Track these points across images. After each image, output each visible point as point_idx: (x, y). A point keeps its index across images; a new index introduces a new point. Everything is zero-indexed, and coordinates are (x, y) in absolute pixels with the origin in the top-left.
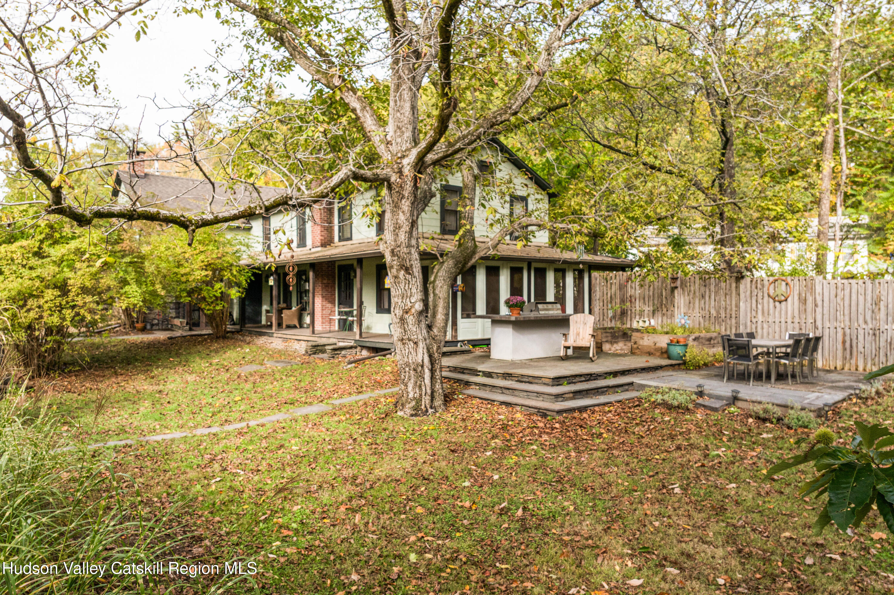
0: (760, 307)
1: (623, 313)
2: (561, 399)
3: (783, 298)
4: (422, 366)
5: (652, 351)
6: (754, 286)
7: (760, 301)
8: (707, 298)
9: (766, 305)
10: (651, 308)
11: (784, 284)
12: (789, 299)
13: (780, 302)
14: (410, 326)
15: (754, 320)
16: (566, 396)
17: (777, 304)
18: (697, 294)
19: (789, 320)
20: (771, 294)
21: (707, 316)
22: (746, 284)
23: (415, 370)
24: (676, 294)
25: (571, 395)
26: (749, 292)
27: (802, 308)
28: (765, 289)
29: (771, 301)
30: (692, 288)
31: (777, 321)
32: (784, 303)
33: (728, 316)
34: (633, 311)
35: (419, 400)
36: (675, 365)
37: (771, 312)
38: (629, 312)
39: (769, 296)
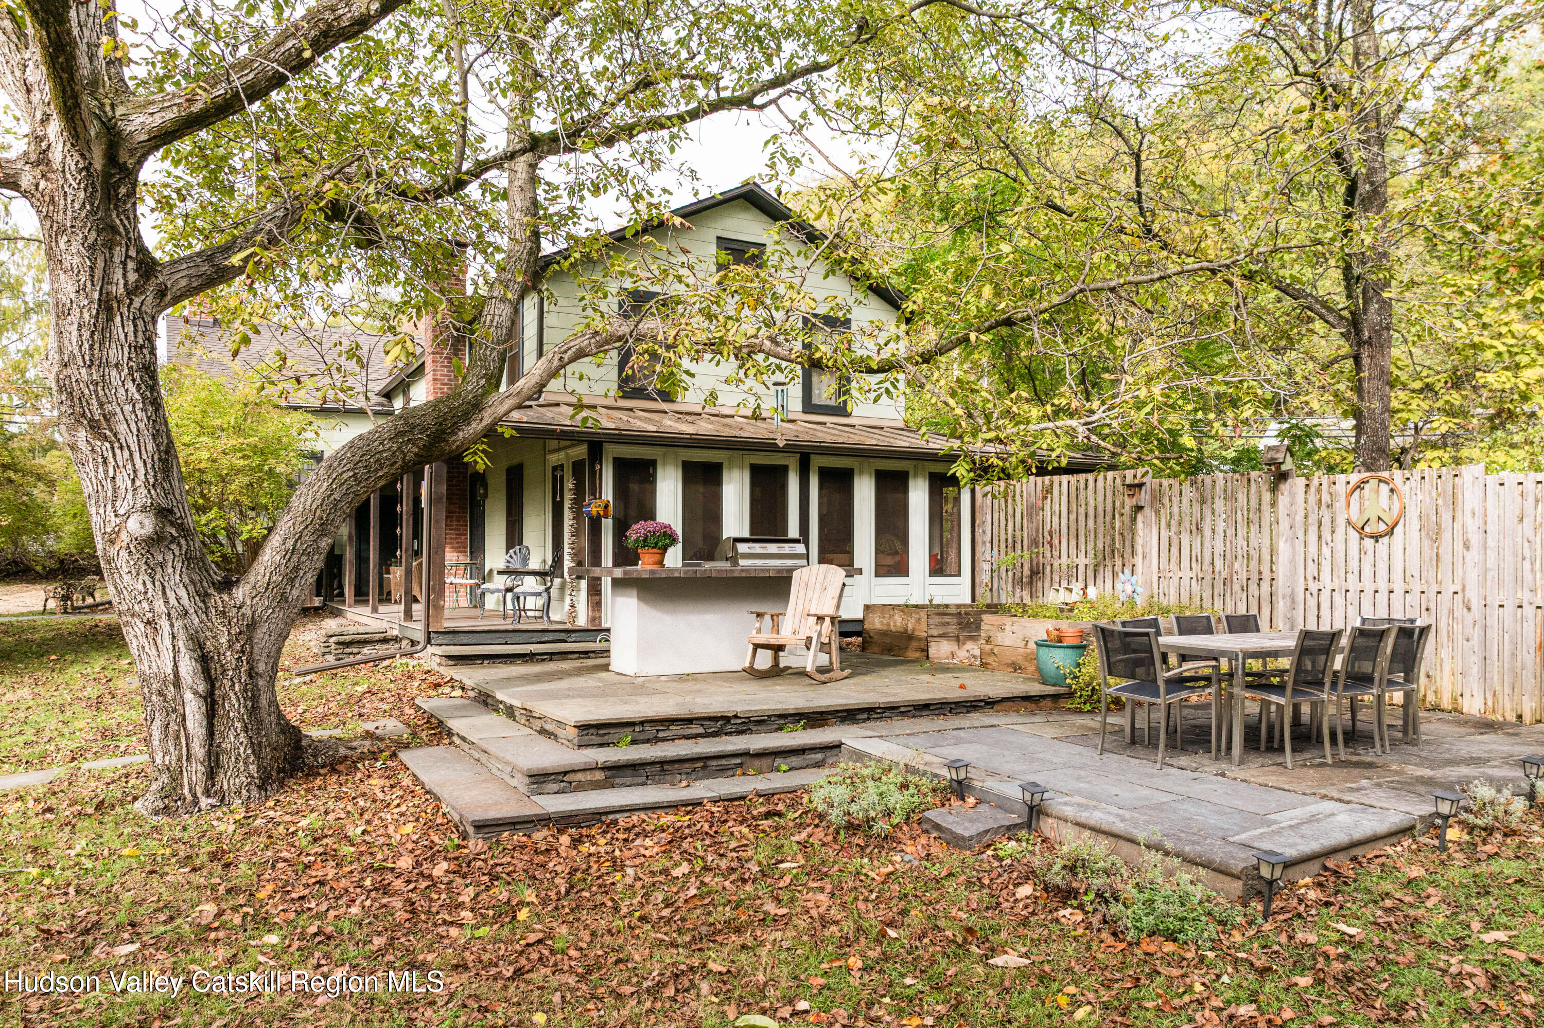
0: (1326, 551)
1: (1036, 573)
2: (555, 787)
3: (1382, 527)
4: (177, 684)
5: (1020, 661)
6: (1312, 498)
7: (1327, 535)
8: (1207, 533)
9: (1340, 548)
10: (1090, 561)
11: (1384, 488)
12: (1398, 530)
13: (1376, 538)
14: (127, 578)
15: (1313, 587)
16: (580, 777)
17: (1369, 543)
18: (1186, 524)
19: (1399, 587)
20: (1354, 519)
21: (1208, 578)
22: (1292, 495)
23: (160, 693)
24: (1140, 524)
25: (599, 776)
26: (1299, 518)
27: (1429, 553)
28: (1340, 504)
29: (1354, 535)
30: (1176, 509)
31: (1369, 587)
32: (1385, 540)
33: (1255, 577)
34: (1056, 565)
35: (175, 776)
36: (1042, 697)
37: (1354, 564)
38: (1048, 568)
39: (1349, 522)
